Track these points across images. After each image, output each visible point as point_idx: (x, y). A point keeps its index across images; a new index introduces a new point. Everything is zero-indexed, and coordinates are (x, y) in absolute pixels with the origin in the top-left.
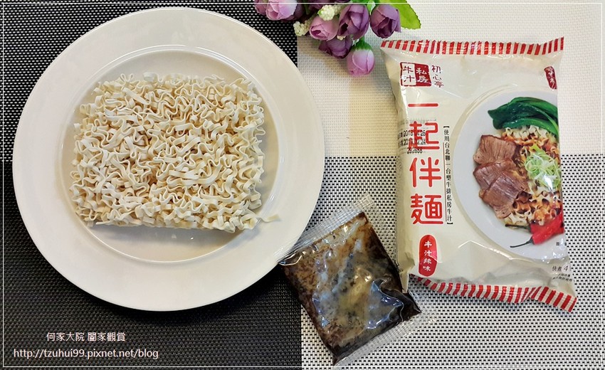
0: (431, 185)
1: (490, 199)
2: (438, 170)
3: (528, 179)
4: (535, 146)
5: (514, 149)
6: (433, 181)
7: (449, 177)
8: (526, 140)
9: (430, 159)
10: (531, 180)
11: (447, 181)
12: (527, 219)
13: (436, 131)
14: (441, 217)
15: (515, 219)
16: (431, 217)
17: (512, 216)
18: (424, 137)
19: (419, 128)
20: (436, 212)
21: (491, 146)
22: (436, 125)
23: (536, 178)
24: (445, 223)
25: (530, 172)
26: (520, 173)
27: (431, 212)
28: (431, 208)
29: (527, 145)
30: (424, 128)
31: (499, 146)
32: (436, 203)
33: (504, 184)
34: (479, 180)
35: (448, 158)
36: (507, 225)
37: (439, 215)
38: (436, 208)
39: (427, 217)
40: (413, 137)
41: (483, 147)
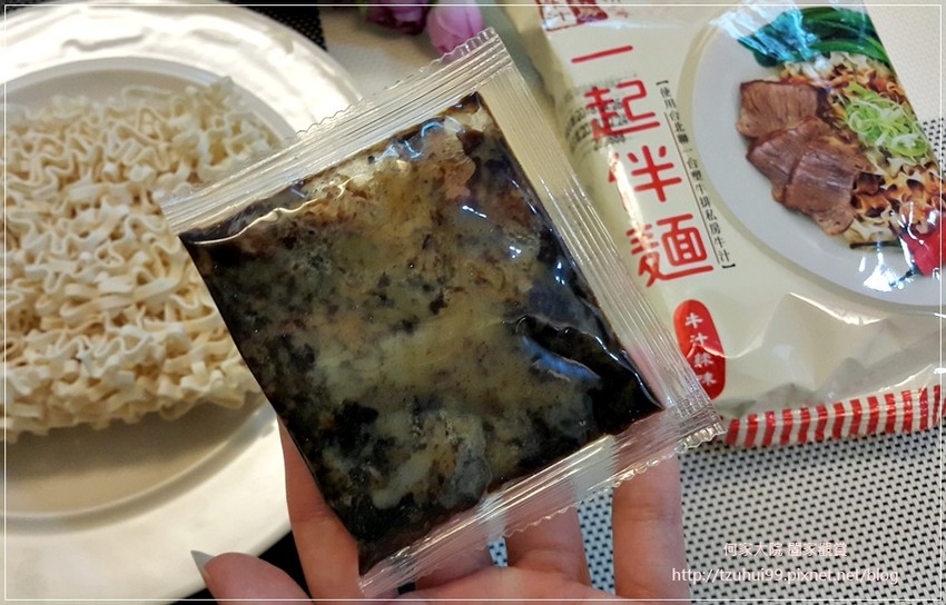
0: (662, 197)
1: (799, 200)
2: (669, 166)
3: (862, 149)
4: (853, 86)
5: (814, 96)
6: (666, 189)
7: (697, 174)
8: (832, 78)
9: (646, 150)
10: (871, 149)
11: (695, 183)
12: (891, 226)
13: (643, 93)
14: (704, 256)
15: (867, 230)
16: (682, 261)
17: (856, 225)
18: (621, 111)
19: (605, 97)
20: (691, 249)
21: (765, 98)
22: (640, 84)
23: (879, 142)
24: (717, 267)
25: (862, 135)
26: (844, 139)
27: (681, 252)
28: (678, 243)
29: (838, 86)
30: (617, 94)
31: (783, 96)
32: (687, 232)
33: (816, 165)
34: (764, 169)
35: (684, 139)
36: (854, 246)
37: (699, 253)
38: (688, 240)
39: (674, 263)
40: (598, 116)
41: (751, 106)
